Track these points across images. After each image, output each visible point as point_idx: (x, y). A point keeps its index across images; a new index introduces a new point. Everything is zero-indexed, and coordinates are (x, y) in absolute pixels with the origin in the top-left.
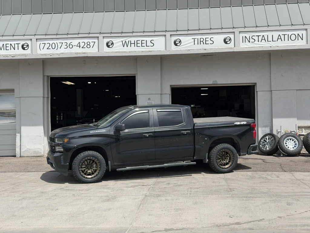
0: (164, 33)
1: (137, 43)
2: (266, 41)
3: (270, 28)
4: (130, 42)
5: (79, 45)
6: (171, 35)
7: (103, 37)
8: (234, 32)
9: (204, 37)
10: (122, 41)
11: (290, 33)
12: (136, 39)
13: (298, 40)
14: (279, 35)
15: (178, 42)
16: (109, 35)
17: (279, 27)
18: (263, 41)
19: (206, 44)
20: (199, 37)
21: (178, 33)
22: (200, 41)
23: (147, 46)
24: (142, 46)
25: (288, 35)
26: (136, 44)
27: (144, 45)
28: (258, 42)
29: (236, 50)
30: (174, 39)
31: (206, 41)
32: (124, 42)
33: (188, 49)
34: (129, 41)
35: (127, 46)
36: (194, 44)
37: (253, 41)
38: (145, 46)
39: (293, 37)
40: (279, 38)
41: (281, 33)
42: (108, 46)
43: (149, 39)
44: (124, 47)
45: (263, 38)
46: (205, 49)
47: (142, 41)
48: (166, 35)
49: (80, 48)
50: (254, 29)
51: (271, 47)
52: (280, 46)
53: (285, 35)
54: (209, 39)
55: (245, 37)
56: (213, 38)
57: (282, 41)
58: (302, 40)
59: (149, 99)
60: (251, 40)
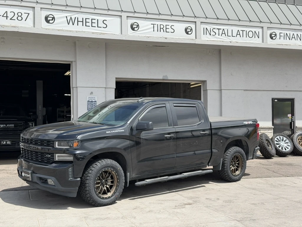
0: (119, 14)
1: (86, 22)
2: (226, 36)
3: (230, 22)
5: (5, 15)
6: (127, 17)
7: (41, 8)
8: (196, 22)
9: (165, 24)
10: (66, 17)
11: (248, 29)
12: (85, 16)
13: (255, 38)
14: (238, 30)
15: (136, 26)
16: (49, 7)
17: (238, 22)
18: (223, 35)
19: (166, 32)
20: (159, 23)
21: (136, 15)
22: (160, 28)
23: (98, 27)
24: (92, 26)
25: (246, 31)
26: (84, 22)
27: (95, 25)
28: (219, 35)
29: (198, 42)
30: (130, 21)
31: (166, 28)
32: (69, 18)
33: (147, 36)
34: (75, 18)
35: (73, 25)
36: (154, 31)
37: (214, 34)
38: (97, 26)
39: (251, 34)
40: (238, 34)
41: (240, 29)
42: (48, 21)
43: (101, 18)
44: (69, 24)
45: (223, 32)
46: (166, 38)
47: (92, 19)
48: (121, 16)
49: (7, 19)
50: (215, 21)
51: (231, 42)
52: (240, 42)
53: (244, 31)
54: (169, 27)
55: (206, 29)
56: (174, 26)
57: (240, 37)
58: (259, 38)
59: (92, 93)
60: (212, 33)
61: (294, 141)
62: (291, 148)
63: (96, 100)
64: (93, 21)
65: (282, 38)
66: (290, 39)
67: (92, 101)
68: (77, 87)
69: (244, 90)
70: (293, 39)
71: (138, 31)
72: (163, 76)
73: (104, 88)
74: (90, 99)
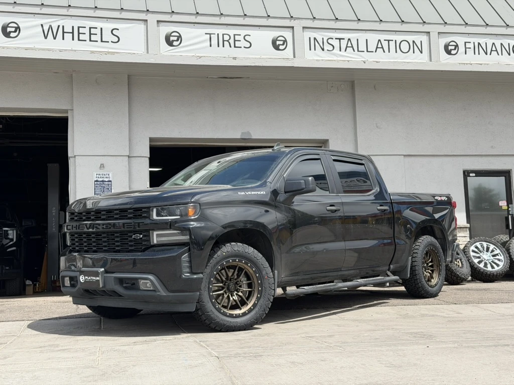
0: (143, 16)
1: (79, 33)
2: (354, 51)
3: (361, 26)
4: (61, 28)
6: (158, 21)
8: (293, 27)
9: (232, 32)
10: (42, 25)
11: (399, 38)
12: (77, 23)
13: (414, 53)
14: (379, 40)
15: (175, 38)
16: (9, 8)
17: (378, 24)
18: (350, 50)
19: (235, 47)
20: (221, 31)
21: (175, 18)
22: (223, 41)
23: (102, 41)
24: (90, 40)
25: (396, 41)
26: (75, 34)
27: (98, 38)
28: (340, 51)
29: (297, 63)
30: (165, 29)
31: (235, 41)
32: (46, 28)
33: (197, 55)
34: (59, 26)
36: (211, 46)
37: (331, 48)
38: (99, 40)
39: (405, 47)
40: (379, 45)
41: (383, 37)
42: (6, 34)
43: (108, 26)
44: (46, 38)
45: (349, 45)
46: (235, 58)
47: (90, 28)
48: (147, 20)
50: (332, 25)
51: (365, 63)
52: (382, 62)
53: (390, 42)
54: (241, 38)
55: (315, 39)
56: (250, 36)
57: (384, 52)
58: (421, 52)
60: (327, 47)
63: (110, 179)
64: (93, 31)
65: (470, 52)
66: (486, 54)
67: (103, 181)
68: (74, 156)
69: (404, 155)
70: (494, 53)
71: (181, 47)
72: (242, 133)
73: (125, 157)
74: (99, 178)
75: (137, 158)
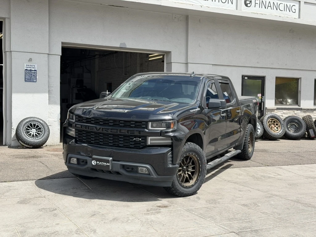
13: (228, 3)
51: (201, 7)
52: (211, 7)
57: (212, 1)
58: (232, 4)
59: (30, 60)
61: (264, 123)
62: (261, 132)
63: (36, 69)
65: (257, 6)
66: (265, 8)
67: (30, 70)
68: (11, 51)
69: (213, 65)
70: (269, 8)
72: (121, 43)
73: (46, 55)
74: (28, 67)
75: (53, 55)
